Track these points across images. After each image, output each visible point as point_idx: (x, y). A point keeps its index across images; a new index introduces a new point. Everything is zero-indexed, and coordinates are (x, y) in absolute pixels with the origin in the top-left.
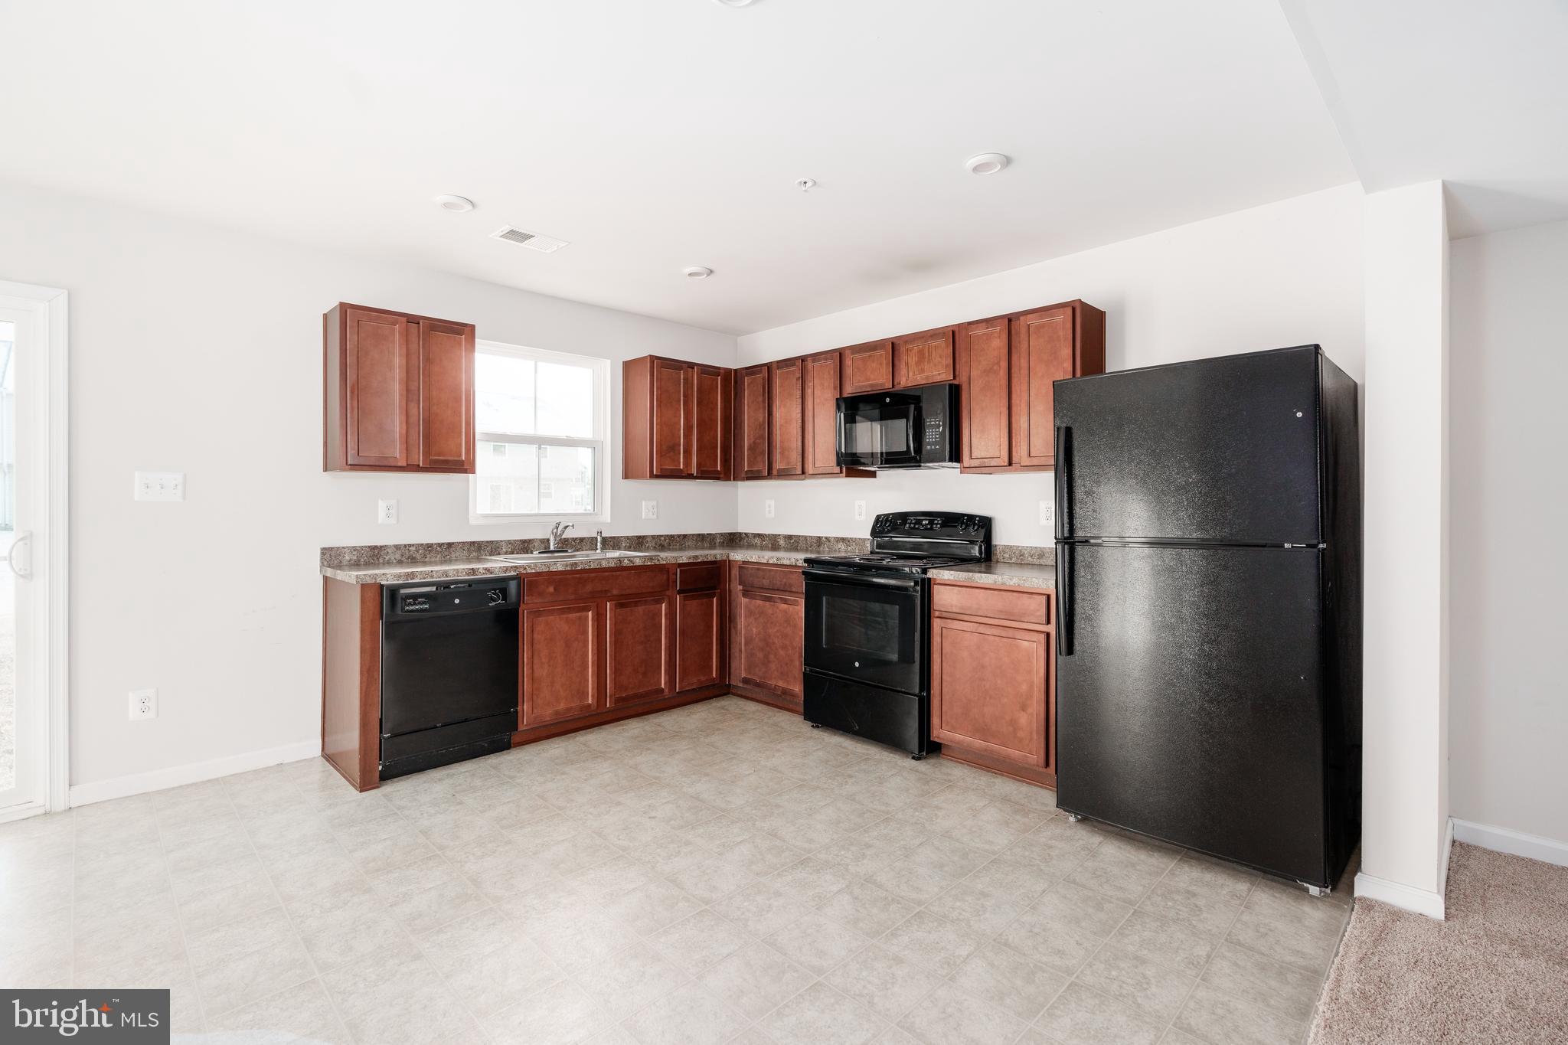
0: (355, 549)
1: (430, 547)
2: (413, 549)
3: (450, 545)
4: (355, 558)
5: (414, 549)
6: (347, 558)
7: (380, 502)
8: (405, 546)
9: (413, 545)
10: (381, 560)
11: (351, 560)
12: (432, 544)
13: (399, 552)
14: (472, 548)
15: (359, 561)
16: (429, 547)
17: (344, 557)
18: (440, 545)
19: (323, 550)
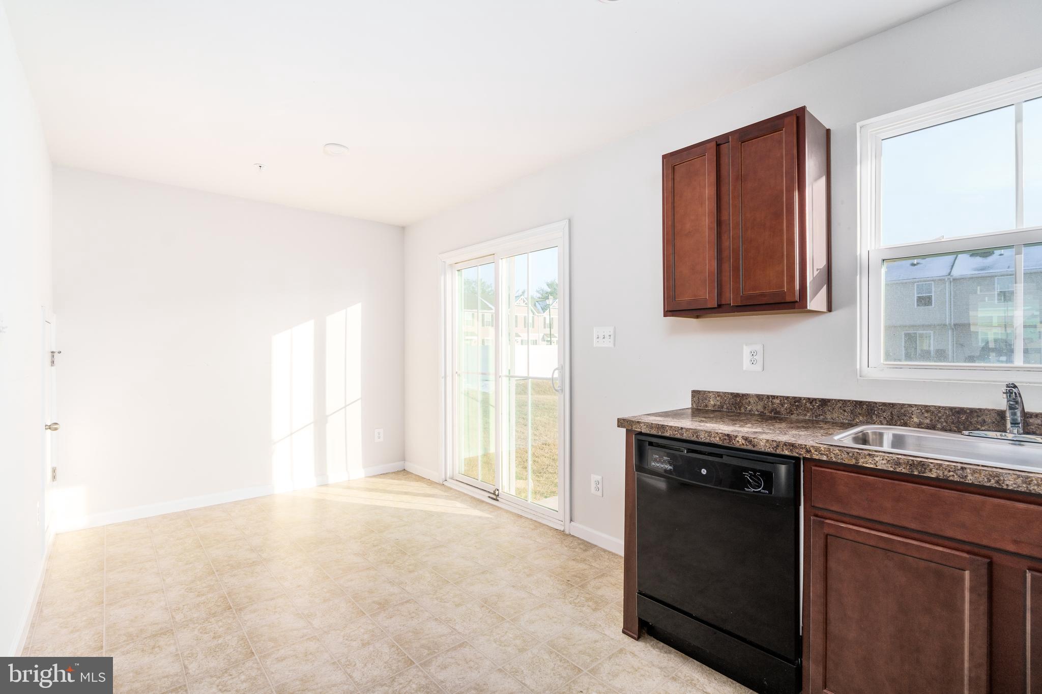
0: (718, 394)
1: (798, 401)
2: (775, 401)
3: (824, 402)
4: (719, 403)
5: (778, 401)
6: (712, 403)
7: (745, 347)
8: (768, 397)
9: (777, 397)
10: (743, 410)
11: (715, 405)
12: (800, 398)
13: (762, 403)
14: (858, 410)
15: (722, 407)
16: (796, 403)
17: (709, 401)
18: (811, 401)
19: (693, 392)
